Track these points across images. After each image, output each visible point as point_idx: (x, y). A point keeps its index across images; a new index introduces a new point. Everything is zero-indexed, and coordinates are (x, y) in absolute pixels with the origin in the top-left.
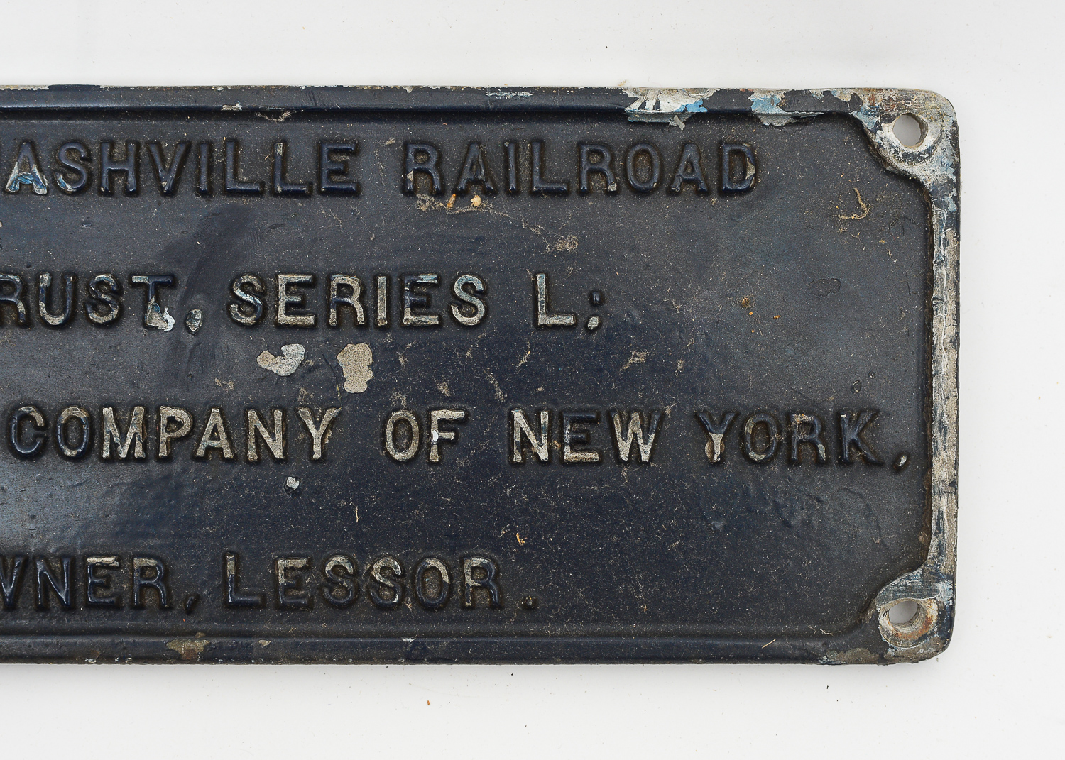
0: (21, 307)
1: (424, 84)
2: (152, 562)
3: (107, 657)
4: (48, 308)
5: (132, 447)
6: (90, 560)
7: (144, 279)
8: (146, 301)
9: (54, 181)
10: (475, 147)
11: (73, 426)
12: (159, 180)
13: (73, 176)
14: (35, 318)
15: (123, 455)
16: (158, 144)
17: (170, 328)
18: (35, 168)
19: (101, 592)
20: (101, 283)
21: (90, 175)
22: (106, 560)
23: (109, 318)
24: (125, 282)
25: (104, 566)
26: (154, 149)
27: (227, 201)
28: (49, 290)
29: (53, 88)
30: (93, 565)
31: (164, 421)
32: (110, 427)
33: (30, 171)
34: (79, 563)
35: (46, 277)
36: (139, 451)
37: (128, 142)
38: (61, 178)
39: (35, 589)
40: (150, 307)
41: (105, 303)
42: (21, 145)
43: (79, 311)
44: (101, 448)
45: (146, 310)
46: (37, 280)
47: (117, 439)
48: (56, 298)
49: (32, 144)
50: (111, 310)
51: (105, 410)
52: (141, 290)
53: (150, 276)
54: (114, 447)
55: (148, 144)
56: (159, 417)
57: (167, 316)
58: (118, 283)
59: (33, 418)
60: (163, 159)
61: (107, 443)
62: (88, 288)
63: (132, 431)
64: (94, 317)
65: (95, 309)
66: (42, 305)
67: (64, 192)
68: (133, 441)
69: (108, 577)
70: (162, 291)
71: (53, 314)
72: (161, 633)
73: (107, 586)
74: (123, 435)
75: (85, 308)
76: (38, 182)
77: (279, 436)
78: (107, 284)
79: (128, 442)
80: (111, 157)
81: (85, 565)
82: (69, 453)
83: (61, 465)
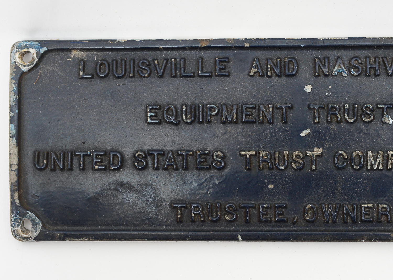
0: (339, 116)
2: (385, 206)
3: (370, 239)
4: (348, 116)
5: (379, 165)
6: (363, 205)
7: (382, 106)
8: (383, 114)
9: (350, 71)
11: (357, 158)
12: (387, 71)
13: (356, 70)
14: (343, 120)
15: (375, 168)
16: (386, 58)
17: (391, 123)
18: (343, 67)
19: (366, 216)
20: (367, 107)
21: (362, 69)
22: (369, 205)
23: (370, 119)
24: (375, 107)
25: (368, 207)
26: (385, 60)
28: (348, 109)
29: (349, 38)
30: (365, 207)
31: (390, 156)
32: (371, 158)
33: (341, 67)
34: (359, 206)
35: (347, 105)
36: (381, 167)
37: (375, 58)
38: (352, 70)
39: (343, 215)
40: (384, 116)
41: (368, 114)
42: (337, 59)
43: (359, 117)
44: (367, 166)
45: (383, 117)
46: (344, 106)
47: (373, 163)
48: (351, 112)
49: (341, 58)
50: (370, 117)
51: (369, 152)
52: (381, 110)
53: (385, 105)
54: (372, 165)
55: (382, 58)
56: (388, 154)
57: (390, 119)
58: (373, 107)
59: (343, 155)
60: (388, 64)
61: (369, 164)
62: (362, 109)
63: (378, 160)
64: (365, 119)
65: (365, 116)
66: (346, 115)
67: (353, 75)
68: (379, 163)
69: (369, 211)
70: (388, 110)
71: (350, 118)
72: (388, 231)
73: (368, 215)
74: (375, 161)
75: (361, 116)
76: (344, 72)
78: (369, 108)
79: (377, 163)
80: (370, 63)
81: (361, 207)
82: (356, 167)
83: (352, 171)
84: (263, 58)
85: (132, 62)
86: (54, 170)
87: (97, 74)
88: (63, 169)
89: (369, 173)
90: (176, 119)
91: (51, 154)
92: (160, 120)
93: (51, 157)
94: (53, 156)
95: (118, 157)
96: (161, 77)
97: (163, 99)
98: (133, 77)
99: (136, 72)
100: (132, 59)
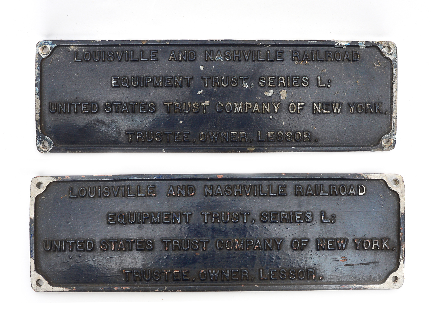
0: (218, 83)
1: (296, 39)
2: (244, 133)
3: (235, 151)
4: (224, 83)
5: (240, 110)
6: (232, 132)
7: (243, 78)
8: (243, 82)
9: (224, 58)
10: (306, 52)
11: (228, 106)
12: (245, 58)
13: (228, 57)
14: (221, 85)
15: (238, 112)
16: (245, 51)
17: (247, 87)
18: (221, 56)
19: (234, 139)
20: (234, 78)
21: (231, 57)
22: (235, 132)
23: (236, 85)
24: (238, 78)
25: (234, 134)
26: (244, 52)
27: (258, 62)
28: (224, 79)
29: (224, 40)
30: (233, 133)
31: (246, 105)
32: (236, 107)
33: (220, 56)
34: (229, 133)
35: (223, 77)
36: (241, 111)
37: (239, 51)
38: (226, 58)
39: (221, 138)
40: (244, 83)
41: (235, 82)
42: (218, 51)
43: (230, 84)
44: (234, 111)
45: (243, 84)
46: (221, 78)
47: (237, 109)
48: (225, 81)
49: (220, 51)
50: (236, 84)
51: (235, 103)
52: (242, 80)
53: (244, 77)
54: (237, 110)
55: (242, 51)
56: (245, 104)
57: (247, 85)
58: (237, 78)
59: (221, 105)
60: (246, 54)
61: (235, 110)
62: (231, 79)
63: (240, 107)
64: (233, 85)
65: (233, 83)
66: (222, 83)
67: (226, 60)
68: (240, 109)
69: (235, 136)
70: (246, 80)
71: (224, 85)
72: (246, 147)
73: (235, 138)
74: (238, 108)
75: (231, 83)
76: (221, 59)
77: (269, 108)
78: (235, 79)
79: (239, 109)
80: (235, 54)
81: (231, 133)
82: (228, 111)
83: (226, 114)
84: (177, 51)
85: (104, 52)
86: (60, 113)
87: (84, 59)
88: (65, 113)
89: (235, 115)
90: (128, 85)
91: (58, 104)
92: (119, 85)
93: (58, 106)
94: (60, 105)
95: (96, 106)
96: (120, 61)
97: (121, 74)
98: (104, 61)
99: (106, 58)
100: (104, 51)
